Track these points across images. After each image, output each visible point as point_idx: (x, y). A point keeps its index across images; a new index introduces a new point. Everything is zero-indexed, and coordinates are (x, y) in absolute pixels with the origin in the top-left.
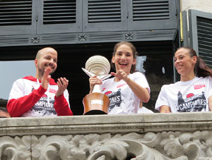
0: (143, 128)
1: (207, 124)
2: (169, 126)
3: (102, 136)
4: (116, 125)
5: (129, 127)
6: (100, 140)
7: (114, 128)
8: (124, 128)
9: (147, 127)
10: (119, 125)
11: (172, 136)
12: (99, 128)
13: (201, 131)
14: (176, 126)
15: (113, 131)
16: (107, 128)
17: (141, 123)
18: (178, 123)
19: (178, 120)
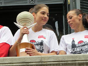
17: (40, 62)
18: (66, 62)
19: (66, 60)
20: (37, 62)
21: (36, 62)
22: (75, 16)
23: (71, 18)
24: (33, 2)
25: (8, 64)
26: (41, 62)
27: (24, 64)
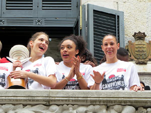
0: (49, 101)
1: (99, 100)
2: (69, 100)
3: (16, 106)
4: (27, 98)
5: (37, 100)
6: (14, 110)
7: (26, 100)
8: (33, 100)
9: (52, 100)
10: (30, 98)
11: (71, 108)
12: (13, 100)
13: (94, 105)
14: (75, 100)
15: (25, 103)
16: (20, 100)
18: (76, 98)
19: (77, 96)
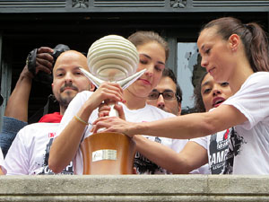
17: (203, 194)
20: (196, 194)
21: (192, 194)
22: (219, 44)
23: (208, 52)
24: (181, 5)
25: (109, 195)
26: (207, 195)
27: (157, 198)
